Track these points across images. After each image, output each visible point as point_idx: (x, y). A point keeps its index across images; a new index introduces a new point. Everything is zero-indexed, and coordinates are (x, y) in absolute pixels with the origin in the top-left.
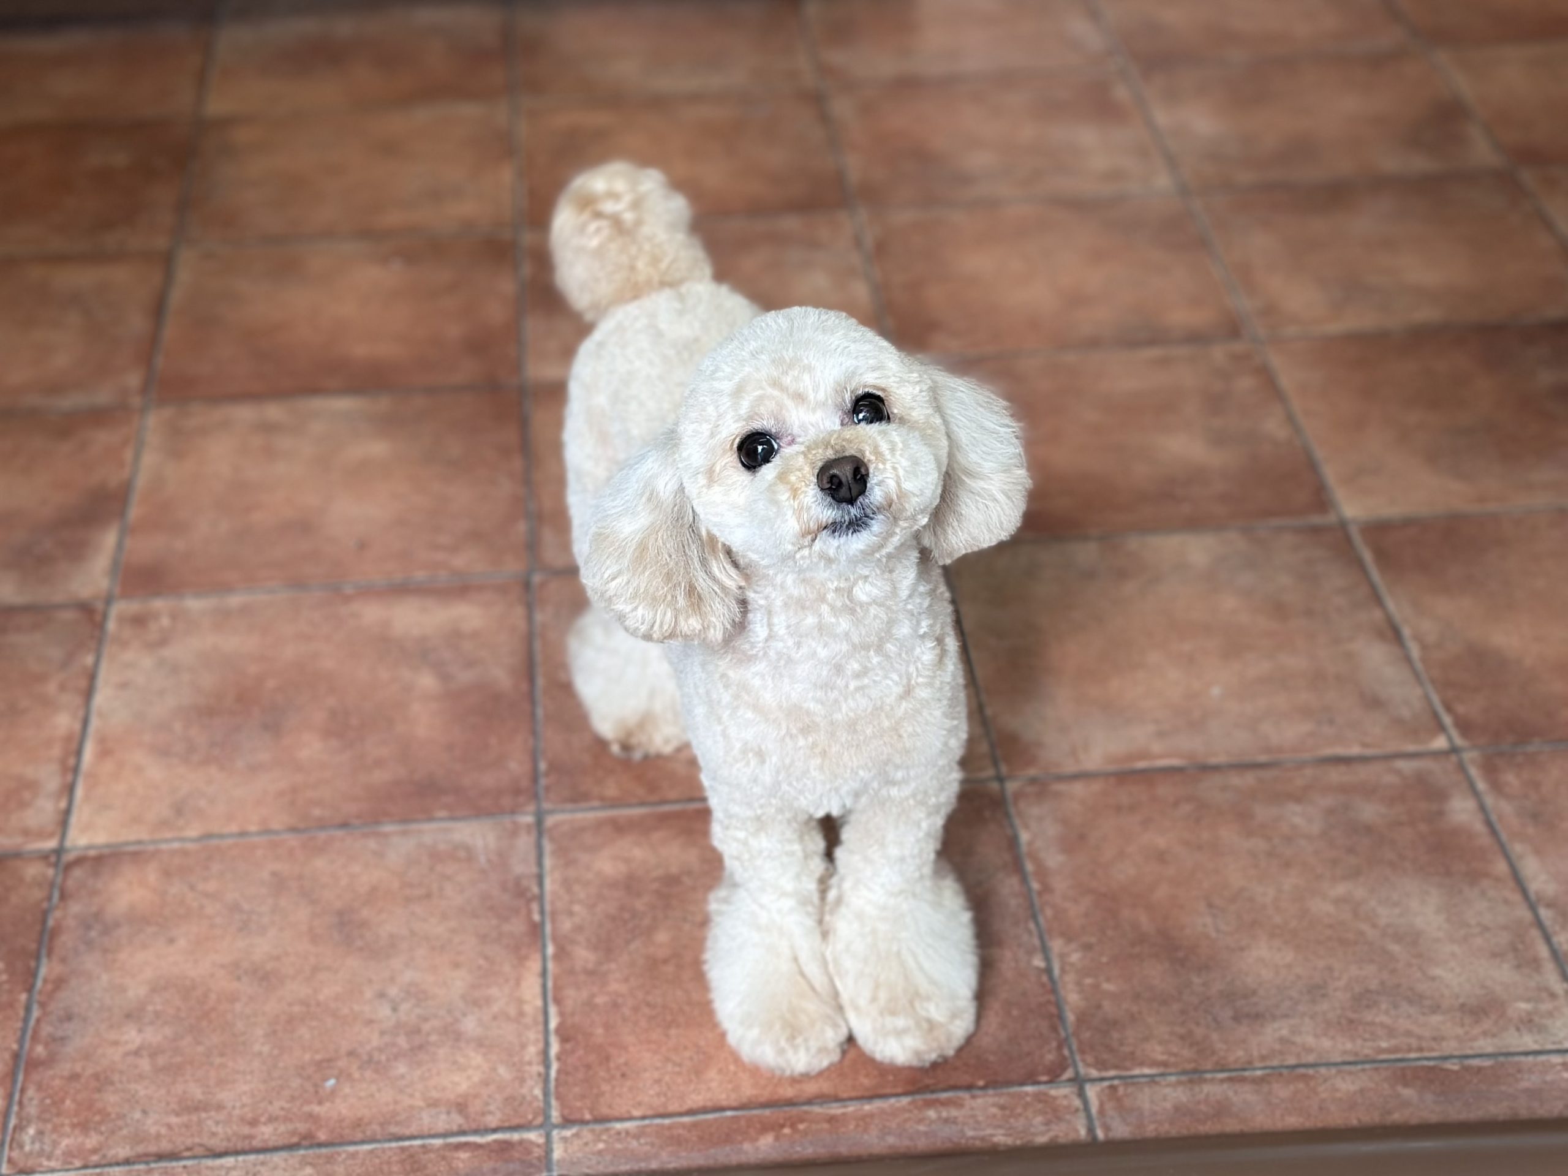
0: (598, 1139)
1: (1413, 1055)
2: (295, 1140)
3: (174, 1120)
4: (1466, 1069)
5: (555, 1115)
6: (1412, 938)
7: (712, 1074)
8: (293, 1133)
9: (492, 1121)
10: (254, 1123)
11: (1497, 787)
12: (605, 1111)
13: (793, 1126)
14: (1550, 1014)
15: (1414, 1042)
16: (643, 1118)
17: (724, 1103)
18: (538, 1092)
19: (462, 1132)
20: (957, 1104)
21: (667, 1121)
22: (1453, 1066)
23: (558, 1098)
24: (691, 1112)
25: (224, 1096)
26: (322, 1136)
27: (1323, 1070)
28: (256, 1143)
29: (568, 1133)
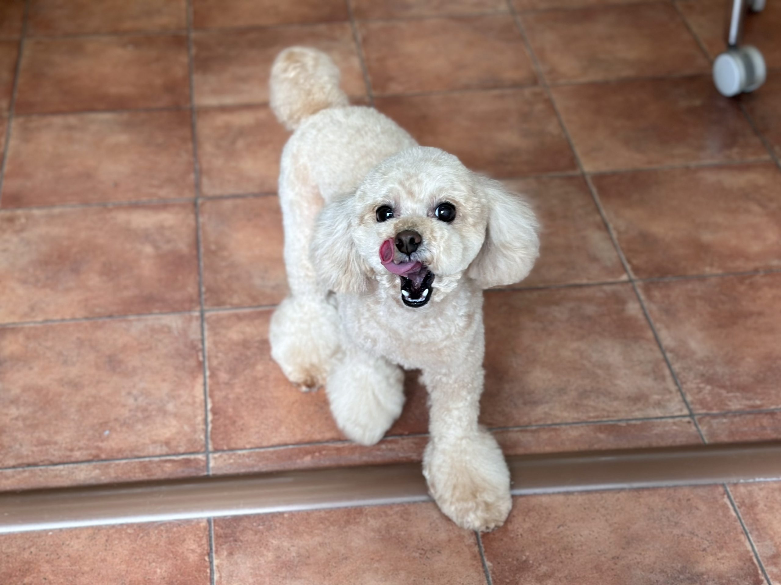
0: (230, 458)
1: (605, 419)
2: (91, 458)
3: (35, 449)
4: (629, 425)
5: (210, 447)
6: (607, 367)
7: (283, 429)
8: (90, 455)
9: (182, 450)
10: (72, 450)
11: (650, 297)
12: (233, 446)
13: (320, 452)
14: (669, 400)
15: (605, 413)
16: (251, 448)
17: (288, 442)
18: (202, 437)
19: (168, 455)
20: (395, 442)
21: (262, 450)
22: (623, 424)
23: (212, 439)
24: (272, 446)
25: (58, 438)
26: (103, 456)
27: (564, 427)
28: (73, 459)
29: (216, 455)
